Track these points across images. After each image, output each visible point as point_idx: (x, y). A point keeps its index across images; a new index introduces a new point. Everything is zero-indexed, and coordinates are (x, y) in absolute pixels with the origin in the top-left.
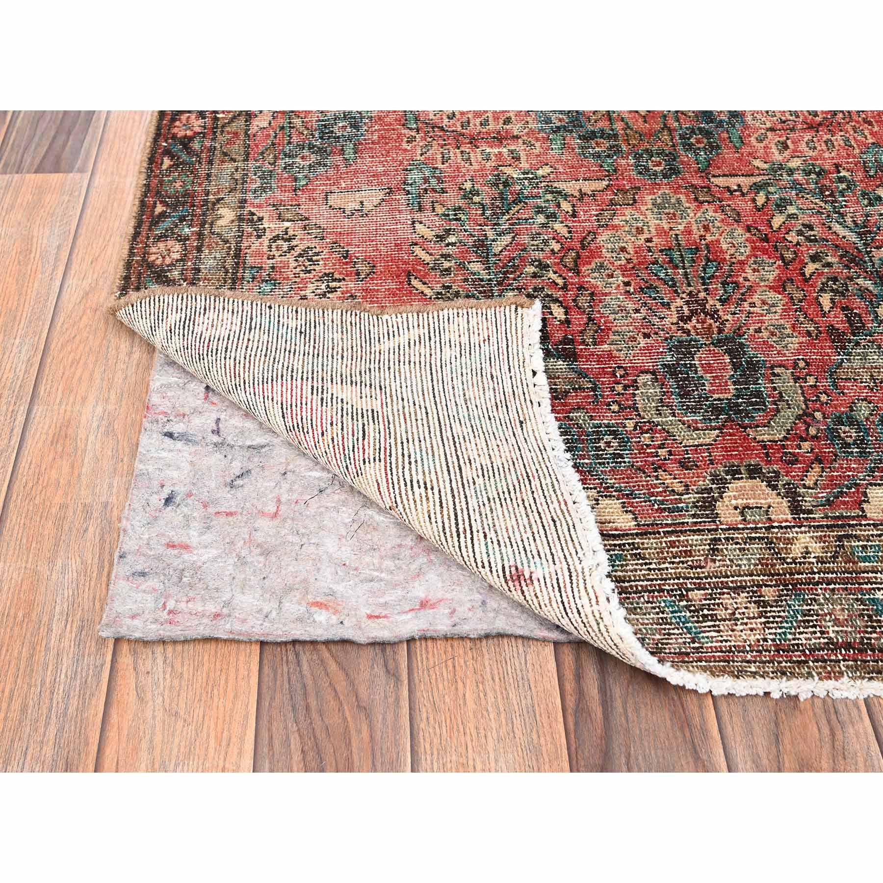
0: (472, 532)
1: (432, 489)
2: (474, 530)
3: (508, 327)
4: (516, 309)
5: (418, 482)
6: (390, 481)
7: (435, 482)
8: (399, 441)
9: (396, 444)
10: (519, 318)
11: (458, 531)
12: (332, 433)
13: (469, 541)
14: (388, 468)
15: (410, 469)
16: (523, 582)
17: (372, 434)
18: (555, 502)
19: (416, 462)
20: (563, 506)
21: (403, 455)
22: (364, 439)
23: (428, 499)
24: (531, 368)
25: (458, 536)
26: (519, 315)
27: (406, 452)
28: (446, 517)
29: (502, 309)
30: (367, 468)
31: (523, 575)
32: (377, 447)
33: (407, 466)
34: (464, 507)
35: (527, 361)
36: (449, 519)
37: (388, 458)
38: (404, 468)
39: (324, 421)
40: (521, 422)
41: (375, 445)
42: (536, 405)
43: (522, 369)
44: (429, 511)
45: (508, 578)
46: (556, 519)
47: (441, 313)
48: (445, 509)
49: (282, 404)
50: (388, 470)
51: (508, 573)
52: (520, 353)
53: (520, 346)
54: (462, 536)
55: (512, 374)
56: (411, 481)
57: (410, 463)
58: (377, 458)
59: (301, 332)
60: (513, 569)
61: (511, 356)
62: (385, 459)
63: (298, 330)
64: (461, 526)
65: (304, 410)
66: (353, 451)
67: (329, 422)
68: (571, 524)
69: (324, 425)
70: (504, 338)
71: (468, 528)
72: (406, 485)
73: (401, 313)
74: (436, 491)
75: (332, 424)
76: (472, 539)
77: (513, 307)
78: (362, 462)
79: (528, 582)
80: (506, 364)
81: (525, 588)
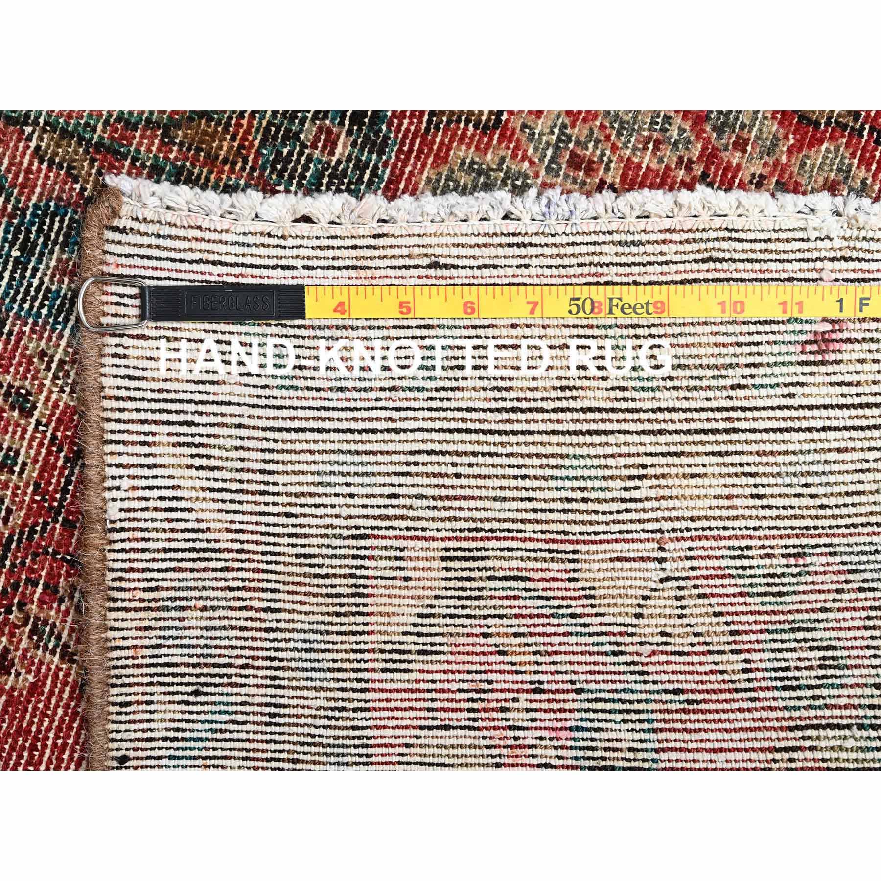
0: (733, 409)
1: (644, 466)
2: (729, 404)
3: (165, 254)
4: (116, 229)
5: (626, 489)
6: (618, 536)
7: (630, 461)
8: (531, 516)
9: (538, 522)
10: (143, 228)
11: (727, 431)
12: (506, 635)
13: (749, 414)
14: (593, 537)
15: (598, 501)
16: (834, 336)
17: (515, 564)
18: (664, 248)
19: (582, 489)
20: (676, 237)
21: (564, 511)
22: (529, 579)
23: (663, 476)
24: (289, 224)
25: (735, 431)
26: (136, 225)
27: (559, 506)
28: (700, 448)
29: (109, 258)
30: (588, 575)
31: (824, 333)
32: (547, 555)
33: (591, 506)
34: (683, 416)
35: (266, 228)
36: (702, 443)
37: (571, 537)
38: (596, 512)
39: (478, 649)
40: (435, 265)
41: (545, 560)
42: (386, 229)
43: (290, 242)
44: (684, 476)
45: (820, 358)
46: (706, 255)
47: (108, 392)
48: (687, 449)
49: (422, 728)
50: (594, 539)
51: (812, 358)
52: (241, 239)
53: (225, 237)
54: (737, 425)
55: (299, 263)
56: (623, 500)
57: (585, 500)
58: (571, 556)
59: (197, 693)
60: (809, 348)
61: (248, 260)
62: (571, 542)
63: (192, 699)
64: (722, 425)
65: (446, 686)
66: (547, 599)
67: (482, 640)
68: (726, 234)
69: (486, 649)
70: (195, 267)
71: (725, 415)
72: (627, 511)
73: (104, 479)
74: (648, 461)
75: (485, 635)
76: (743, 409)
77: (109, 235)
78: (572, 585)
79: (837, 327)
80: (271, 272)
81: (845, 335)
